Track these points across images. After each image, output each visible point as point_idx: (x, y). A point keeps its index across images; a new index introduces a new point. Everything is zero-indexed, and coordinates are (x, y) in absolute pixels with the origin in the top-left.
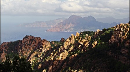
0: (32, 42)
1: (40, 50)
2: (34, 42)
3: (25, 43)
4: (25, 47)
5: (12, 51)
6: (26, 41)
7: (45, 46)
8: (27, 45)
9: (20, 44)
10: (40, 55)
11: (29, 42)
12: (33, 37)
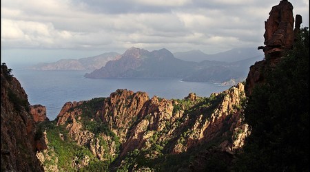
0: (132, 101)
1: (153, 117)
2: (135, 101)
3: (117, 103)
4: (119, 110)
5: (92, 120)
6: (119, 101)
7: (164, 109)
8: (123, 108)
9: (107, 105)
10: (163, 127)
11: (124, 101)
12: (130, 92)
